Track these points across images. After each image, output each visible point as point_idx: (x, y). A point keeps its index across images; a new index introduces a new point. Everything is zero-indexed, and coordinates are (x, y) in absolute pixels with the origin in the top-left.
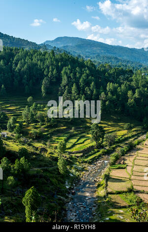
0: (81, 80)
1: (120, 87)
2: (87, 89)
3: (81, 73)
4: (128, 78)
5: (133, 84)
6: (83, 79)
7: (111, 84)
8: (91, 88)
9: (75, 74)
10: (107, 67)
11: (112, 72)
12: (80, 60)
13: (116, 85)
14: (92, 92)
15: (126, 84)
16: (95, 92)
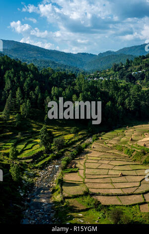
0: (25, 84)
1: (65, 91)
2: (31, 93)
3: (25, 77)
4: (71, 82)
5: (76, 88)
6: (27, 82)
7: (56, 88)
8: (36, 92)
9: (19, 78)
10: (50, 72)
11: (55, 76)
12: (23, 63)
13: (60, 89)
14: (37, 96)
15: (69, 88)
16: (39, 96)
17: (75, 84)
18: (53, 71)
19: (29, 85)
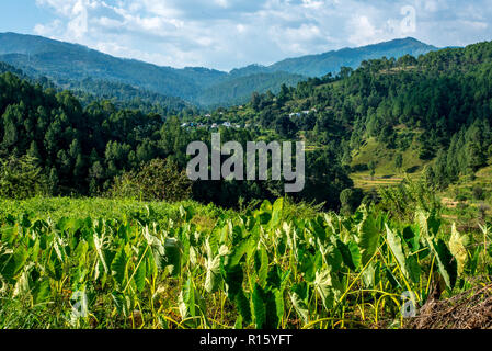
17: (159, 137)
18: (114, 108)
19: (56, 136)
